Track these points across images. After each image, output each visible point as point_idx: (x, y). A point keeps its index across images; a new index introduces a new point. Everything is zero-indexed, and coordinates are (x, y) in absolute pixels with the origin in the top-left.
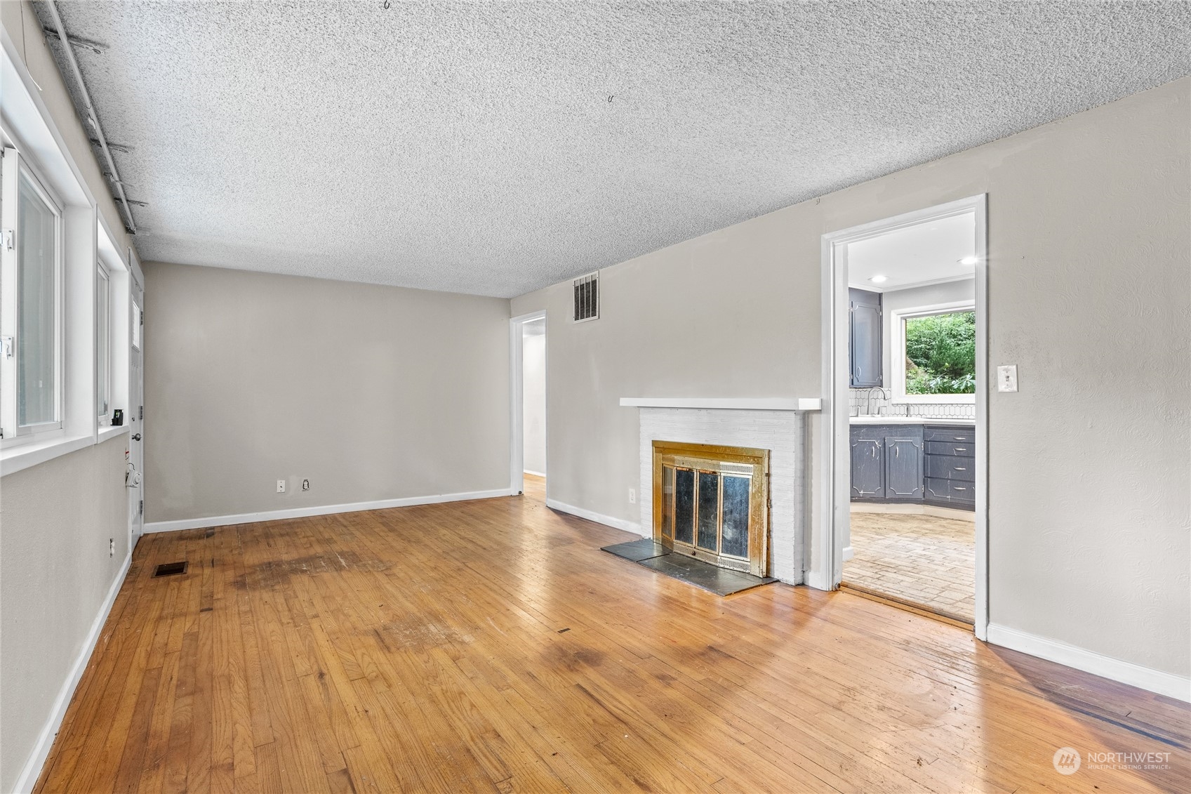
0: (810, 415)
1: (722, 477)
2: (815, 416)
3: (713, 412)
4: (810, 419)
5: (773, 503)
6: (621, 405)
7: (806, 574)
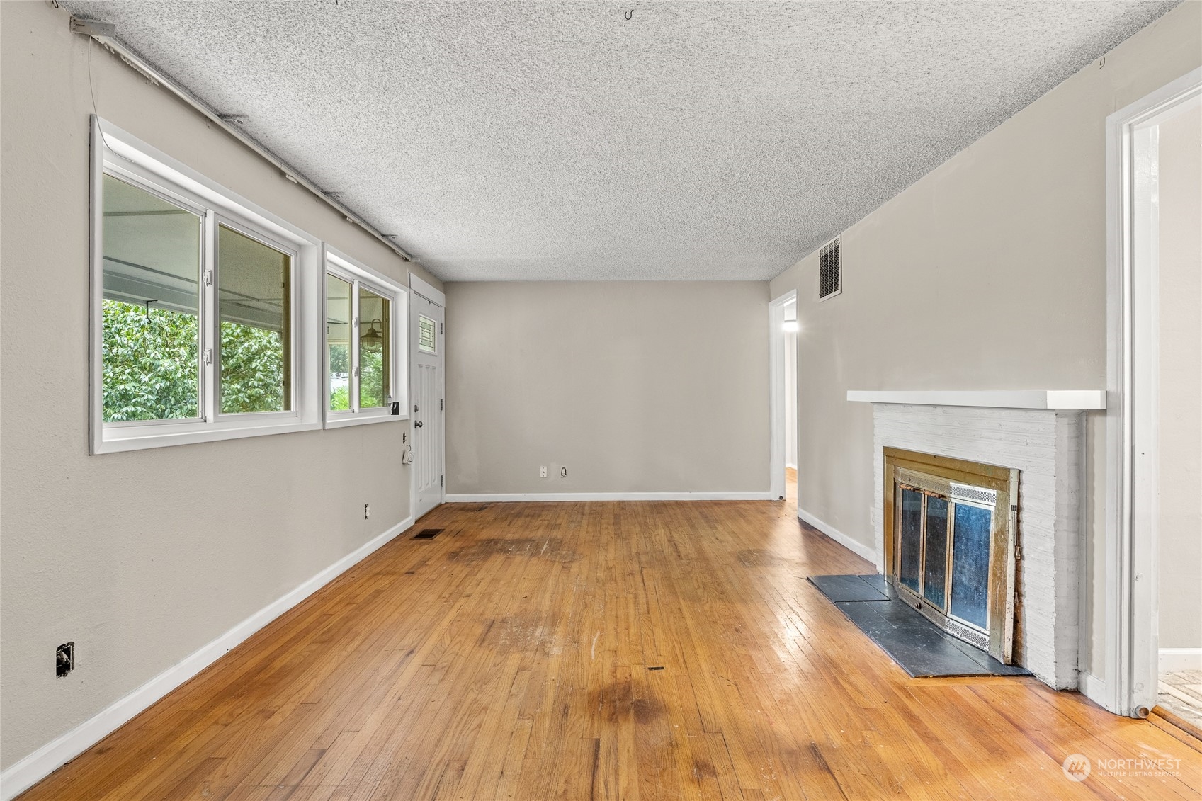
0: (1091, 418)
1: (953, 505)
2: (1097, 420)
3: (950, 410)
4: (1090, 425)
5: (1025, 552)
6: (848, 399)
7: (1083, 676)
